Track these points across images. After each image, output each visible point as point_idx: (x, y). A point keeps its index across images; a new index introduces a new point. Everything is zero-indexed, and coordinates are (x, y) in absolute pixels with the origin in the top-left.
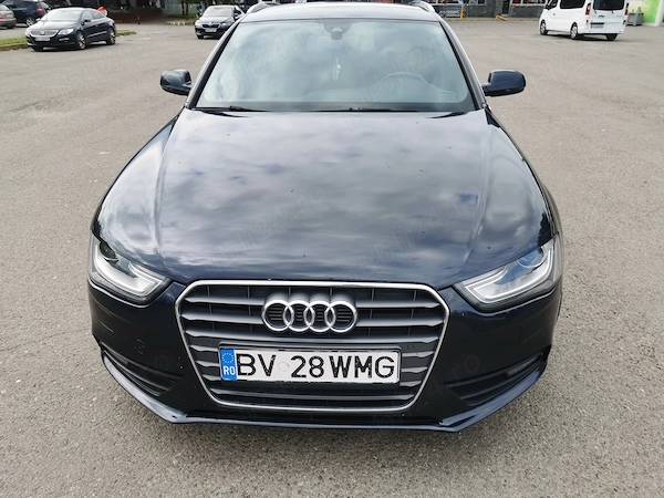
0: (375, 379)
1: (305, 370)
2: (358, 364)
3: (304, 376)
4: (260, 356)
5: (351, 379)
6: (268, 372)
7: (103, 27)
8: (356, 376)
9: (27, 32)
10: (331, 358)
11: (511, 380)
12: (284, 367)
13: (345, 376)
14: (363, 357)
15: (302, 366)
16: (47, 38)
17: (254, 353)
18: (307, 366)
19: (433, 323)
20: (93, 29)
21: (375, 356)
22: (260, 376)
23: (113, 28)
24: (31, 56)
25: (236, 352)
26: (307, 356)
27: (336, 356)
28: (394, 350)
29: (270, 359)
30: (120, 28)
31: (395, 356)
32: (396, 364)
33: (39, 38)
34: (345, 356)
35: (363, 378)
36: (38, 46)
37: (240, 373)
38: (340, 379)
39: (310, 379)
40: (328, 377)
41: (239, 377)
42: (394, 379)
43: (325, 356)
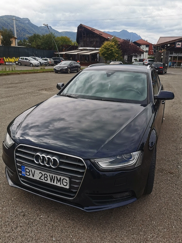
0: (62, 186)
1: (43, 178)
2: (57, 179)
3: (42, 180)
4: (31, 170)
5: (55, 184)
6: (33, 176)
7: (77, 67)
8: (57, 183)
9: (54, 67)
10: (50, 175)
11: (114, 199)
12: (37, 175)
13: (54, 182)
14: (59, 177)
15: (42, 176)
16: (59, 69)
17: (30, 169)
18: (43, 177)
19: (81, 171)
20: (74, 67)
21: (62, 178)
22: (31, 177)
23: (80, 67)
24: (54, 74)
25: (25, 167)
26: (43, 173)
27: (51, 175)
28: (67, 177)
29: (34, 172)
30: (82, 67)
31: (68, 179)
32: (68, 182)
33: (57, 69)
34: (54, 175)
35: (58, 184)
36: (57, 72)
37: (26, 175)
38: (52, 183)
39: (44, 181)
40: (49, 182)
41: (26, 176)
42: (67, 187)
43: (48, 174)
